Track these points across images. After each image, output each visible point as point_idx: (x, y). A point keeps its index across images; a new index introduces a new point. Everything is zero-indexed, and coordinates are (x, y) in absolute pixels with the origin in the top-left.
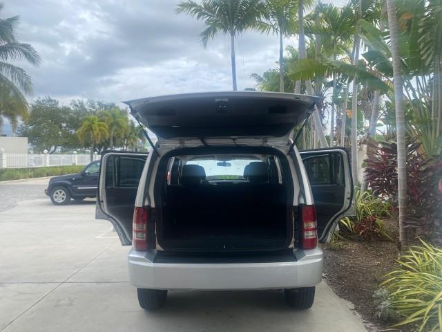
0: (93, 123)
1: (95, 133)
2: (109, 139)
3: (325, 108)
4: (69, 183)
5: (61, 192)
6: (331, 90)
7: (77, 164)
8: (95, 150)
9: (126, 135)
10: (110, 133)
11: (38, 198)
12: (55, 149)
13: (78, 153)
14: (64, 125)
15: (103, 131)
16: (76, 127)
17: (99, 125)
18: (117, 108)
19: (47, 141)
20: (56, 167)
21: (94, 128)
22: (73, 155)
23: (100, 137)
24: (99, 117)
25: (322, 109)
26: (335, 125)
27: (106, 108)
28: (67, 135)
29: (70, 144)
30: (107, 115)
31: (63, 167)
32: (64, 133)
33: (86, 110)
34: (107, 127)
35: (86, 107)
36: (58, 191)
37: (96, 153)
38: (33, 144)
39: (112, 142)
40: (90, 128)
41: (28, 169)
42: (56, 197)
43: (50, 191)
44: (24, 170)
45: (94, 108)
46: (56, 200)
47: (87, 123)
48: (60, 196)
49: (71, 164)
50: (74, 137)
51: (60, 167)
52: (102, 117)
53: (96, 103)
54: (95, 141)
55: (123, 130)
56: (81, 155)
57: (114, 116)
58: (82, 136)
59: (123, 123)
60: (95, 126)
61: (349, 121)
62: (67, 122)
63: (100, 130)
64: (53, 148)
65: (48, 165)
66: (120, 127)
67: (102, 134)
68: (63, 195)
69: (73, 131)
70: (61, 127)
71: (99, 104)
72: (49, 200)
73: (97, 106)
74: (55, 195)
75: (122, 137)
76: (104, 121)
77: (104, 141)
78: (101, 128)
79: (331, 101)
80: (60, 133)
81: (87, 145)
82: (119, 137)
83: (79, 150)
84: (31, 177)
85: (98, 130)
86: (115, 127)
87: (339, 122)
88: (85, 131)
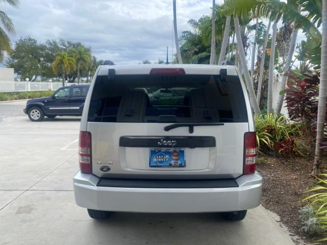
0: (64, 58)
1: (66, 66)
2: (77, 71)
3: (247, 47)
4: (43, 104)
5: (36, 111)
6: (254, 32)
7: (52, 90)
8: (66, 79)
9: (89, 68)
10: (77, 66)
11: (20, 115)
12: (36, 77)
13: (54, 81)
14: (42, 59)
15: (72, 64)
16: (51, 61)
17: (68, 60)
18: (83, 46)
19: (29, 71)
20: (35, 92)
21: (64, 62)
22: (49, 83)
23: (69, 69)
24: (68, 54)
25: (246, 48)
26: (256, 61)
27: (74, 47)
28: (44, 68)
29: (48, 74)
30: (75, 52)
31: (41, 92)
32: (42, 65)
33: (58, 47)
34: (75, 61)
35: (59, 45)
36: (34, 110)
37: (67, 81)
38: (19, 74)
39: (79, 73)
40: (62, 62)
41: (14, 93)
42: (33, 115)
43: (28, 110)
44: (10, 94)
45: (64, 46)
46: (32, 117)
47: (59, 58)
48: (36, 114)
49: (47, 90)
50: (50, 69)
51: (39, 92)
52: (71, 54)
53: (66, 43)
54: (66, 72)
55: (87, 64)
56: (56, 83)
57: (80, 53)
58: (55, 68)
59: (87, 58)
60: (66, 61)
61: (267, 58)
62: (44, 57)
63: (69, 63)
64: (34, 77)
65: (29, 90)
66: (85, 62)
67: (71, 67)
68: (38, 113)
69: (49, 64)
70: (39, 61)
71: (69, 43)
72: (27, 117)
73: (67, 45)
74: (31, 113)
75: (87, 69)
76: (72, 57)
77: (72, 72)
78: (70, 62)
79: (253, 41)
80: (39, 65)
81: (60, 75)
82: (85, 69)
83: (55, 79)
84: (16, 99)
85: (67, 63)
86: (81, 62)
87: (259, 59)
88: (58, 64)
